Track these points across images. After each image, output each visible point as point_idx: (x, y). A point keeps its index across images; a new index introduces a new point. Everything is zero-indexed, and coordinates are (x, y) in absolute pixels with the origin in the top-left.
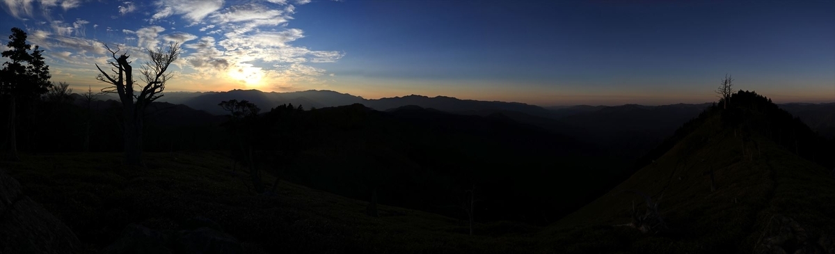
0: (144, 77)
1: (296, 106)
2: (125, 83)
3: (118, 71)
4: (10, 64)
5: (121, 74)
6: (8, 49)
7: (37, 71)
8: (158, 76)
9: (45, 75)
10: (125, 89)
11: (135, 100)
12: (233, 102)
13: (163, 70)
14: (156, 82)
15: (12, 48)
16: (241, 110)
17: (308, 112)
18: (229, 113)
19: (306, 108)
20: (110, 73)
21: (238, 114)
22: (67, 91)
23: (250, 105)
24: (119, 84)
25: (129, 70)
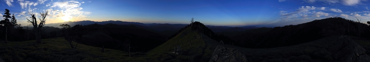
0: (39, 20)
1: (80, 25)
2: (34, 22)
3: (32, 19)
4: (5, 19)
5: (33, 20)
6: (5, 15)
7: (13, 21)
8: (43, 19)
9: (16, 22)
10: (35, 23)
11: (38, 26)
12: (63, 25)
13: (44, 18)
14: (43, 21)
15: (6, 15)
16: (66, 27)
17: (83, 26)
18: (63, 28)
19: (83, 25)
20: (31, 20)
21: (65, 28)
22: (21, 26)
23: (68, 25)
24: (33, 23)
25: (35, 19)
